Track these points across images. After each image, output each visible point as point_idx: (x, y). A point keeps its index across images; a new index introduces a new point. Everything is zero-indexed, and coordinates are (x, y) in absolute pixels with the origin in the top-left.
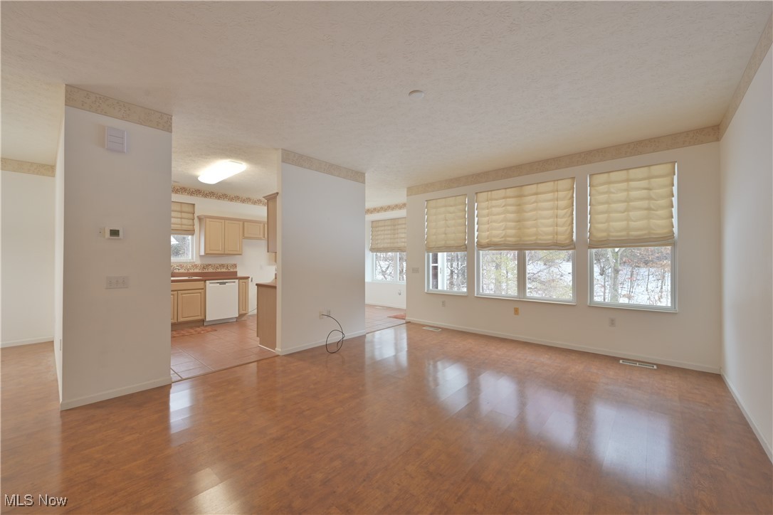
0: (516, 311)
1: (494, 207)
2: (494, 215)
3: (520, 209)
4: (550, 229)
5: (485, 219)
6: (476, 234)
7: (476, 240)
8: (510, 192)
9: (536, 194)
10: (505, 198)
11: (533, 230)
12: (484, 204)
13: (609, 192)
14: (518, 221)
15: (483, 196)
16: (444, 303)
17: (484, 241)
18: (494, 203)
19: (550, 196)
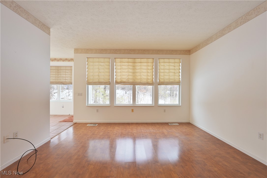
0: (133, 110)
1: (123, 65)
2: (124, 69)
3: (134, 68)
4: (145, 77)
5: (119, 71)
6: (115, 77)
7: (115, 80)
8: (130, 60)
9: (141, 63)
10: (128, 62)
11: (139, 77)
12: (119, 64)
13: (164, 66)
14: (134, 73)
15: (118, 60)
16: (97, 111)
17: (119, 81)
18: (123, 64)
19: (145, 64)
